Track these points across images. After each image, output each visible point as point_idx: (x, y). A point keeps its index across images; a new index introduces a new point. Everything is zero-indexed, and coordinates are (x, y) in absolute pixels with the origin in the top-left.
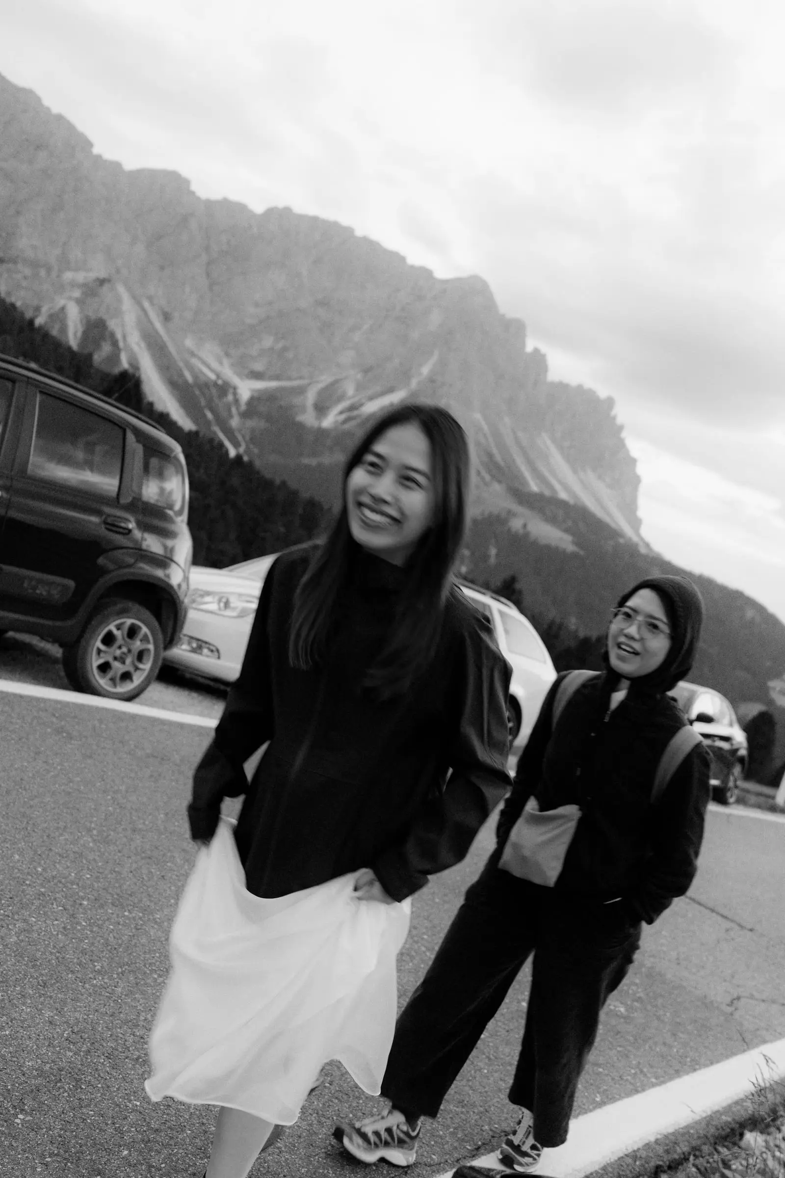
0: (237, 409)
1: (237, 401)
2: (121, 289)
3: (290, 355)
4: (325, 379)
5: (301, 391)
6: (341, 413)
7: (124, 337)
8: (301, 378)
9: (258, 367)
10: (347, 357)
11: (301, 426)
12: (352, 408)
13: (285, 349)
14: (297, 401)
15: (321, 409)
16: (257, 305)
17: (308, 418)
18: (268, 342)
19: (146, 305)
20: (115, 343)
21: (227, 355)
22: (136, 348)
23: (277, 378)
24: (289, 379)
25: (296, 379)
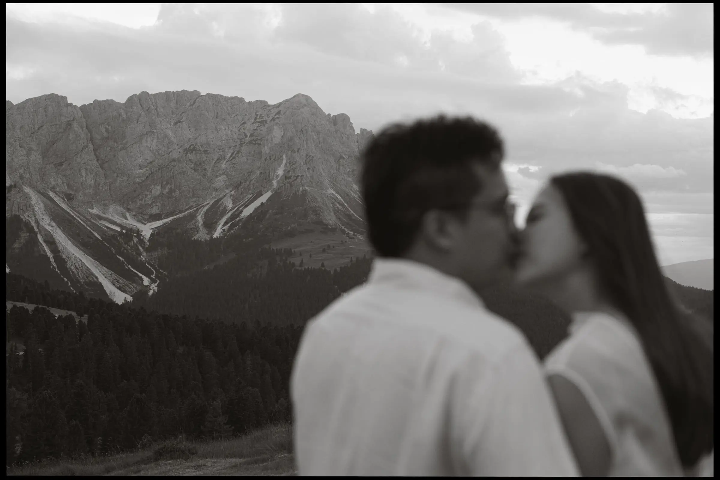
0: (143, 248)
1: (141, 241)
2: (27, 189)
3: (177, 194)
4: (210, 202)
5: (193, 216)
6: (226, 223)
7: (37, 223)
8: (190, 208)
9: (155, 210)
10: (221, 181)
11: (198, 243)
12: (235, 216)
13: (171, 191)
14: (190, 226)
15: (210, 225)
16: (141, 167)
17: (202, 235)
18: (157, 190)
19: (51, 194)
20: (30, 229)
21: (129, 210)
22: (49, 228)
23: (172, 214)
24: (181, 212)
25: (187, 210)
